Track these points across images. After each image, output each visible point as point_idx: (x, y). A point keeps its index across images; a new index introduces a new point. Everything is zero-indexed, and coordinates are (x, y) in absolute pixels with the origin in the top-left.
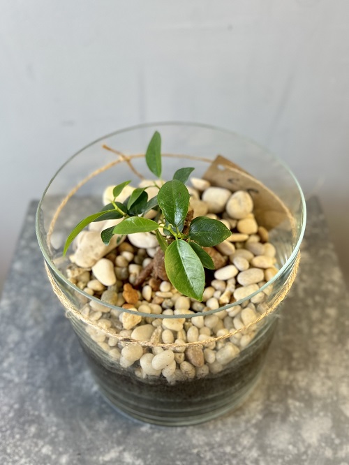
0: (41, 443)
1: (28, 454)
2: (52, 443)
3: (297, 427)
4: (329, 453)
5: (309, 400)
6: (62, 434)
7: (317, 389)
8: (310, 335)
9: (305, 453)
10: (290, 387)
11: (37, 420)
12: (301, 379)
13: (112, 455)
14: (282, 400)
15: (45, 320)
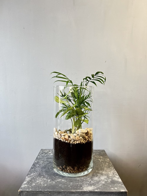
0: (44, 178)
1: (41, 180)
2: (46, 178)
3: (99, 177)
4: (106, 180)
5: (102, 174)
6: (49, 177)
7: (104, 173)
8: (102, 166)
9: (101, 180)
10: (98, 172)
11: (43, 176)
12: (101, 172)
13: (60, 180)
14: (97, 174)
15: (45, 163)
